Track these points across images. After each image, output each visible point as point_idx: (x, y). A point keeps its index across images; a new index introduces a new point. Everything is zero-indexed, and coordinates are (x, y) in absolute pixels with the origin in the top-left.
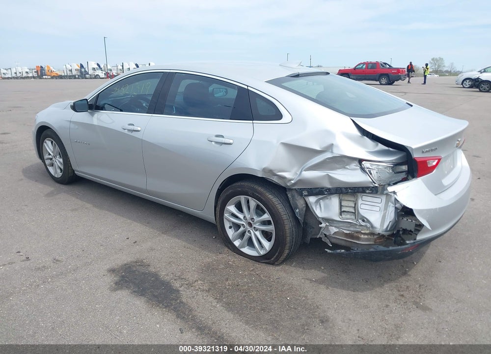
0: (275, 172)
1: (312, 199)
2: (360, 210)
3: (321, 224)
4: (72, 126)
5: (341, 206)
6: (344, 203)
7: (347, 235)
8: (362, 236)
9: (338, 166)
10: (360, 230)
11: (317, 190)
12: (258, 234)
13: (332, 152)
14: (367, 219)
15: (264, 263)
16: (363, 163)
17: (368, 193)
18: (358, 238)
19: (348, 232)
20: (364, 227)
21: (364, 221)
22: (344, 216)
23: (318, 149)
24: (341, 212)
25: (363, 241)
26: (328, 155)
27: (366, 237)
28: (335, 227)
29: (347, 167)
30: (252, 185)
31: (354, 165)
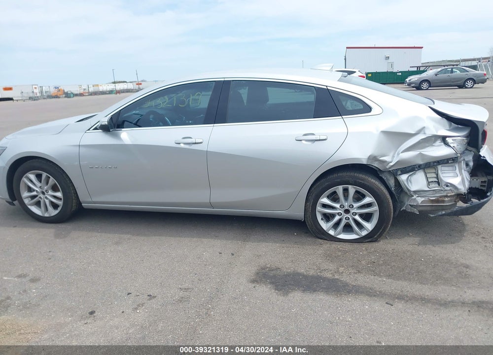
0: (378, 158)
1: (403, 178)
2: (442, 178)
3: (413, 196)
4: (82, 150)
5: (427, 178)
6: (428, 175)
7: (432, 201)
8: (446, 199)
9: (427, 145)
10: (446, 194)
11: (411, 168)
12: (357, 218)
13: (425, 133)
14: (449, 183)
15: (367, 242)
16: (447, 139)
17: (451, 163)
18: (443, 201)
19: (434, 198)
20: (449, 191)
21: (447, 186)
22: (431, 186)
23: (413, 132)
24: (429, 183)
25: (447, 203)
26: (421, 137)
27: (449, 199)
28: (421, 197)
29: (434, 144)
30: (352, 174)
31: (439, 142)
